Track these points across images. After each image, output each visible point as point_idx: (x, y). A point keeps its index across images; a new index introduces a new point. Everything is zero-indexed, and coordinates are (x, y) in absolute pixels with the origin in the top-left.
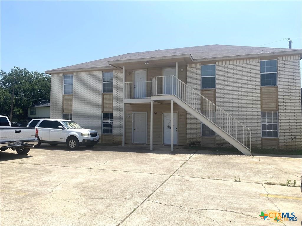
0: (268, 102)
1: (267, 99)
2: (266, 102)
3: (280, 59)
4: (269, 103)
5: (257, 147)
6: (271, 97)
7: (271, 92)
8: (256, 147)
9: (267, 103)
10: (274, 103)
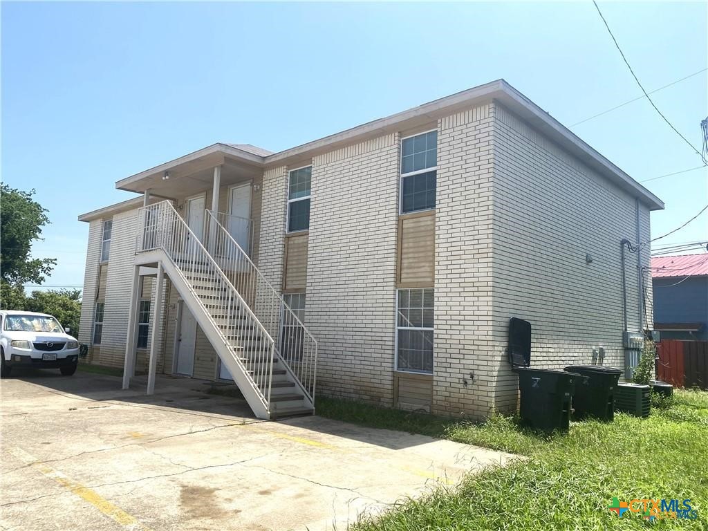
0: (416, 260)
1: (413, 252)
2: (411, 261)
3: (443, 123)
4: (418, 262)
5: (382, 399)
6: (422, 244)
7: (423, 229)
8: (380, 401)
9: (413, 265)
10: (427, 264)
